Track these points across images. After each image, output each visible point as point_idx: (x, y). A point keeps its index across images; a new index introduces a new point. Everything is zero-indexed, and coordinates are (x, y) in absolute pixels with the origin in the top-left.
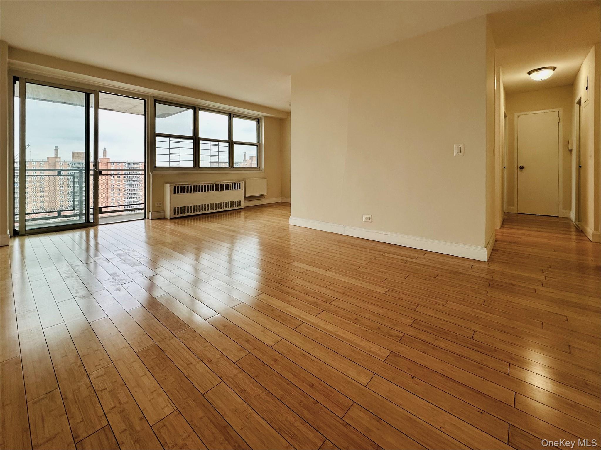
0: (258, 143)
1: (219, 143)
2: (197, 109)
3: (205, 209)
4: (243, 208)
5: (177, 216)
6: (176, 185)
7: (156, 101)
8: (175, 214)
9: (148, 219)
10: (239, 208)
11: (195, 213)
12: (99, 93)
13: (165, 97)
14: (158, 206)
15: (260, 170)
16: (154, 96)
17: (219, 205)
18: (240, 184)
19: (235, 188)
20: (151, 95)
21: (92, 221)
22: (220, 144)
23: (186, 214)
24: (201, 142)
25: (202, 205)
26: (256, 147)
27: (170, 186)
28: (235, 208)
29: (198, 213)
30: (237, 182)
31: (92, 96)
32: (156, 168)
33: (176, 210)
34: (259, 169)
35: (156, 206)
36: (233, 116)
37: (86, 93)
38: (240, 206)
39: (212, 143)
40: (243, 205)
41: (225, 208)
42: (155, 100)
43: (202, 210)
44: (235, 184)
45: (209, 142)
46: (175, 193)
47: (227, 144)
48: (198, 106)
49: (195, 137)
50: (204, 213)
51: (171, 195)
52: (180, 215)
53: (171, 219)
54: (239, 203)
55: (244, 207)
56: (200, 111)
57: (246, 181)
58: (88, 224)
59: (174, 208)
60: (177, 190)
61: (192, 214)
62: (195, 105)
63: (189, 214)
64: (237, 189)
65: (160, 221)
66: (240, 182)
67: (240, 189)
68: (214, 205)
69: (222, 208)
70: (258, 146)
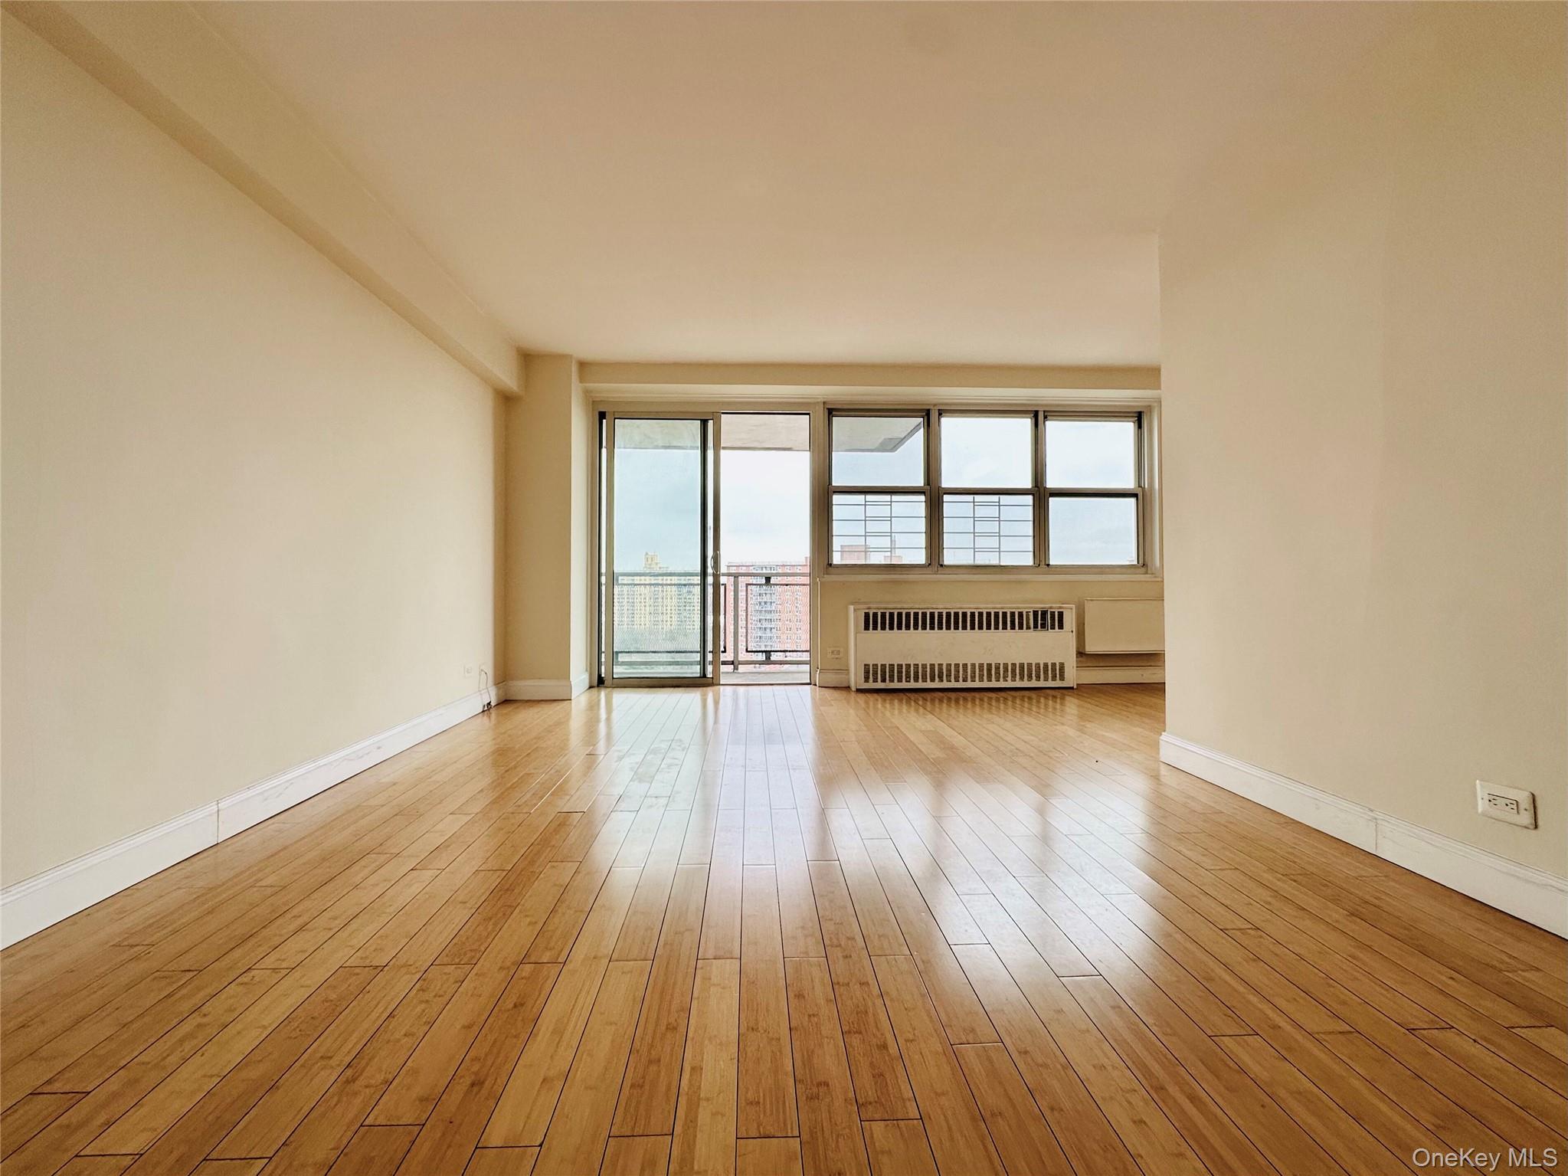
0: (1140, 486)
1: (1001, 496)
2: (934, 415)
3: (949, 675)
4: (1072, 688)
5: (871, 685)
6: (869, 608)
7: (831, 413)
8: (867, 679)
9: (816, 685)
10: (1058, 683)
11: (920, 685)
12: (722, 415)
13: (849, 398)
14: (833, 656)
15: (1146, 573)
16: (825, 400)
17: (990, 670)
18: (1061, 614)
19: (1043, 626)
20: (819, 400)
21: (709, 675)
22: (1005, 499)
23: (896, 685)
24: (946, 498)
25: (940, 665)
26: (1133, 500)
27: (855, 610)
28: (1041, 684)
29: (929, 685)
30: (1051, 608)
31: (710, 423)
32: (830, 568)
33: (868, 672)
34: (1143, 570)
35: (829, 656)
36: (1045, 417)
37: (701, 420)
38: (1062, 678)
39: (978, 498)
40: (1072, 677)
41: (1009, 678)
42: (829, 409)
43: (939, 677)
44: (1044, 613)
45: (970, 498)
46: (867, 628)
47: (1029, 499)
48: (935, 405)
49: (928, 487)
50: (946, 687)
51: (856, 633)
52: (880, 685)
53: (859, 691)
54: (1059, 671)
55: (1078, 685)
56: (943, 420)
57: (1088, 607)
58: (703, 681)
59: (865, 665)
60: (872, 622)
61: (912, 685)
62: (928, 404)
63: (904, 685)
64: (1053, 628)
65: (836, 694)
66: (1060, 608)
67: (1061, 627)
68: (975, 668)
69: (1001, 679)
70: (1140, 497)
